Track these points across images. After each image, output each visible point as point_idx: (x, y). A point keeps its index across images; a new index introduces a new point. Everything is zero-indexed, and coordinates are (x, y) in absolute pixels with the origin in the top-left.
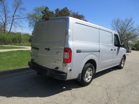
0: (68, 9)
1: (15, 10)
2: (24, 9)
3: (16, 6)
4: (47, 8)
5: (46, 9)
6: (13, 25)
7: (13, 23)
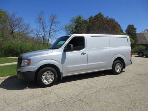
0: (102, 14)
1: (51, 25)
2: (59, 22)
3: (52, 21)
4: (80, 17)
5: (78, 19)
6: (50, 38)
7: (50, 36)
